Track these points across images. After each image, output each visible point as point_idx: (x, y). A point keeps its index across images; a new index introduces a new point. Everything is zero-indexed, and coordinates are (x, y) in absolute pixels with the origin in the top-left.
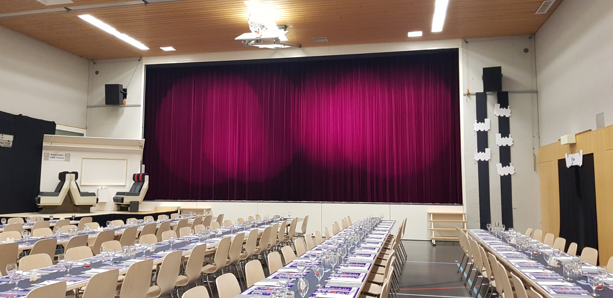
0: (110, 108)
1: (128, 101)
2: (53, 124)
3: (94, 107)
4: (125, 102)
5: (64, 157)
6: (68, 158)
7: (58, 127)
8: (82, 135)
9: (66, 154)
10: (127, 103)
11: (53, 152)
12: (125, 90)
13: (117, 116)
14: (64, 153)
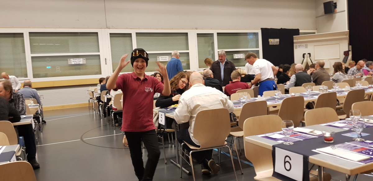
0: (328, 16)
1: (338, 9)
2: (298, 30)
3: (320, 16)
4: (336, 10)
5: (304, 46)
6: (306, 47)
7: (301, 31)
8: (314, 33)
9: (306, 45)
11: (299, 44)
12: (336, 3)
13: (332, 19)
14: (304, 44)
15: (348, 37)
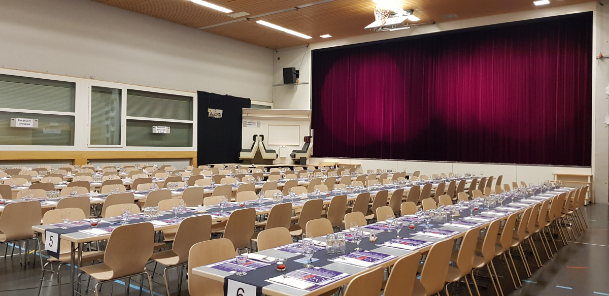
0: (288, 86)
1: (300, 80)
2: (249, 100)
3: (278, 85)
4: (298, 81)
5: (256, 124)
6: (259, 125)
7: (252, 102)
8: (270, 107)
9: (258, 122)
10: (300, 82)
11: (249, 121)
12: (298, 71)
13: (292, 91)
14: (256, 121)
15: (310, 117)
